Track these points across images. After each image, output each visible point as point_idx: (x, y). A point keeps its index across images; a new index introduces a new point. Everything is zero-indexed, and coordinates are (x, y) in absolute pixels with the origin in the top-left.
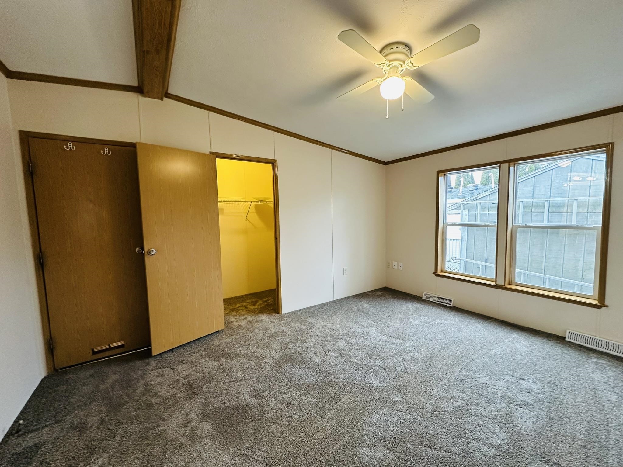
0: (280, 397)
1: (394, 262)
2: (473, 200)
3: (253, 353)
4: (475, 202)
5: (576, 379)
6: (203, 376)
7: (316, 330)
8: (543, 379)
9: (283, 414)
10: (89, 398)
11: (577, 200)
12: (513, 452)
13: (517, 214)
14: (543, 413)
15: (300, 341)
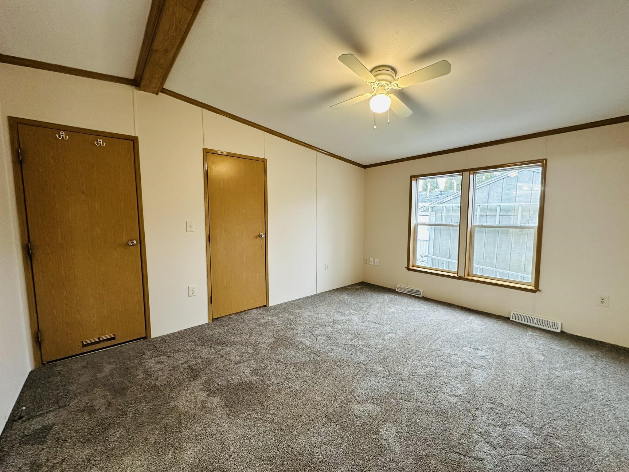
0: (279, 373)
1: (370, 258)
2: (439, 203)
3: (247, 340)
4: (441, 205)
5: (517, 347)
6: (202, 362)
7: (303, 319)
8: (493, 348)
9: (284, 386)
10: (90, 386)
11: (521, 205)
12: (470, 399)
13: (475, 216)
14: (492, 372)
15: (289, 328)
